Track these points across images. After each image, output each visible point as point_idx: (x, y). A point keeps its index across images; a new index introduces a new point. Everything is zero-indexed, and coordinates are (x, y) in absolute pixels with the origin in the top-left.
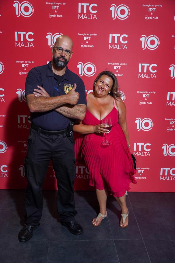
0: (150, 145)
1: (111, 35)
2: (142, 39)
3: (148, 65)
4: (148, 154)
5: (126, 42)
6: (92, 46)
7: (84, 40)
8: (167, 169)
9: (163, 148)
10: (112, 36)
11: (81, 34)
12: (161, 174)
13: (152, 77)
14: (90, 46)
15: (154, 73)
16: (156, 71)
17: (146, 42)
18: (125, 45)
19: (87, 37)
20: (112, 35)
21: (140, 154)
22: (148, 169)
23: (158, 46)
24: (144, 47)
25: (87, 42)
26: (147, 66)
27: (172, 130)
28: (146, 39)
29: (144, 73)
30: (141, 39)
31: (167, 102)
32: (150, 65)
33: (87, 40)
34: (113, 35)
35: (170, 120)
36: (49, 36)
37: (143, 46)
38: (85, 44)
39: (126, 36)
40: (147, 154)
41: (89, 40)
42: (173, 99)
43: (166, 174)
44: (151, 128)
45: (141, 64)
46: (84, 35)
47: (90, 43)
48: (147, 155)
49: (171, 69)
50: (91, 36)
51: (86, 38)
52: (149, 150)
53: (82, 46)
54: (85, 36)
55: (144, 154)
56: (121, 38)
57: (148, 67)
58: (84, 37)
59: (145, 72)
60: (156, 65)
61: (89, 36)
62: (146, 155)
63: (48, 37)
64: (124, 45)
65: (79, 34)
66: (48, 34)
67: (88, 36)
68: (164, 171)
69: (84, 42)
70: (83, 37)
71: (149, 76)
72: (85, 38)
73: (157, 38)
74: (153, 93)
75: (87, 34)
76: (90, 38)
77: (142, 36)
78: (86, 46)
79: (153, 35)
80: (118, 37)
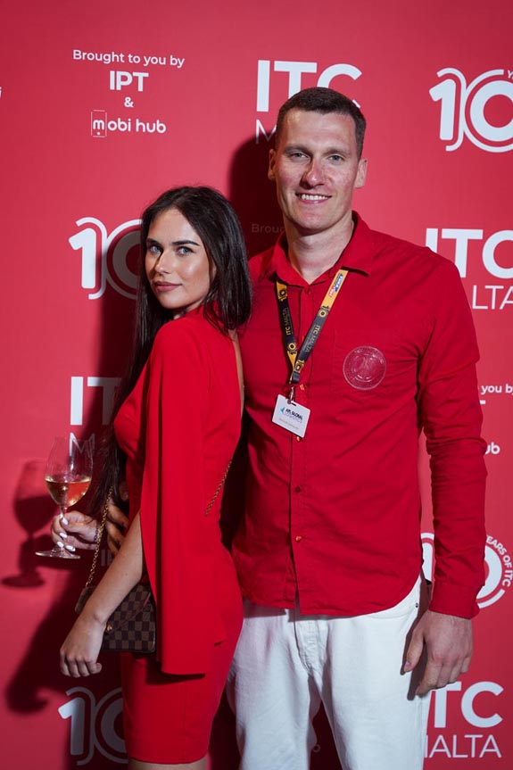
0: (496, 689)
1: (263, 67)
2: (443, 92)
3: (477, 234)
4: (490, 746)
6: (159, 127)
7: (112, 87)
10: (273, 73)
11: (92, 57)
13: (498, 303)
14: (146, 127)
15: (507, 283)
17: (462, 110)
19: (126, 74)
20: (272, 66)
21: (440, 746)
24: (450, 137)
25: (128, 103)
28: (465, 94)
30: (436, 93)
32: (486, 237)
33: (130, 90)
34: (280, 66)
37: (446, 133)
38: (117, 111)
39: (353, 72)
40: (480, 743)
41: (140, 88)
44: (502, 592)
45: (435, 231)
46: (108, 58)
47: (145, 110)
48: (485, 750)
50: (150, 69)
51: (124, 78)
52: (496, 720)
53: (98, 124)
54: (116, 66)
55: (464, 746)
56: (320, 80)
57: (475, 248)
58: (112, 73)
61: (140, 68)
62: (478, 750)
65: (78, 55)
67: (131, 68)
69: (112, 104)
70: (103, 71)
71: (484, 297)
72: (117, 81)
74: (504, 390)
75: (126, 58)
76: (144, 78)
77: (440, 74)
78: (120, 123)
79: (501, 72)
80: (303, 75)
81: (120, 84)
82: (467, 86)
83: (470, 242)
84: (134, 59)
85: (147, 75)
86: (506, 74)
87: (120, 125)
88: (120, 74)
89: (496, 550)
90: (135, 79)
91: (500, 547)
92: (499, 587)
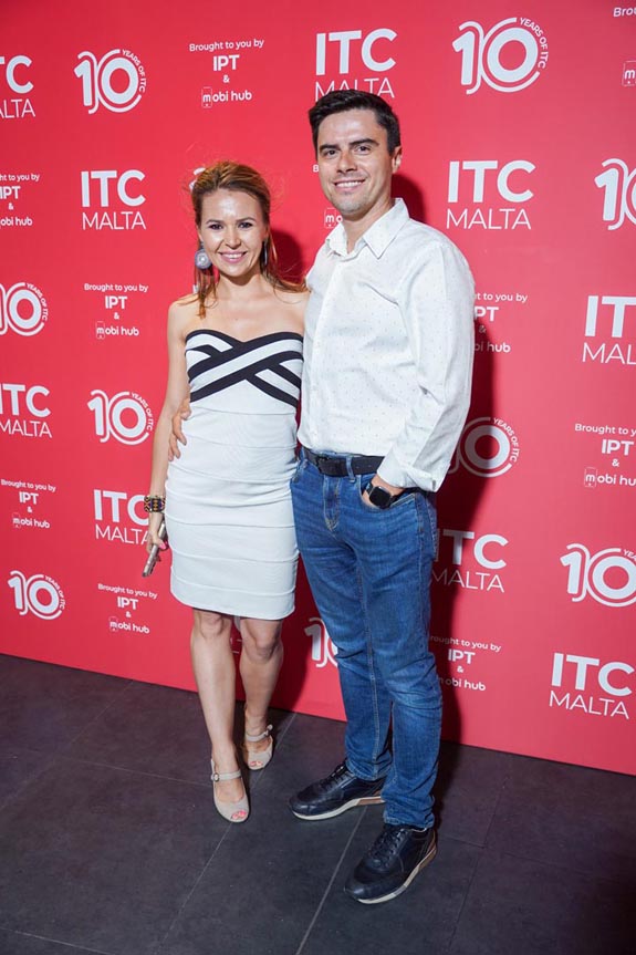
0: (503, 541)
1: (321, 38)
2: (464, 44)
3: (493, 165)
4: (496, 583)
5: (390, 64)
6: (247, 95)
7: (215, 69)
8: (583, 663)
9: (565, 560)
10: (328, 43)
11: (202, 47)
12: (557, 681)
13: (511, 224)
14: (238, 97)
15: (518, 206)
16: (527, 195)
17: (480, 57)
18: (386, 80)
19: (225, 58)
20: (327, 37)
21: (456, 578)
22: (495, 648)
23: (540, 70)
24: (469, 82)
25: (226, 79)
26: (486, 171)
27: (607, 479)
28: (483, 43)
29: (472, 207)
30: (457, 45)
31: (586, 345)
32: (501, 166)
33: (227, 70)
34: (334, 36)
35: (602, 430)
36: (87, 63)
37: (466, 79)
38: (219, 87)
39: (390, 35)
40: (488, 580)
41: (234, 67)
42: (617, 332)
43: (580, 684)
44: (508, 466)
45: (457, 163)
46: (212, 47)
47: (237, 83)
49: (607, 180)
50: (241, 51)
51: (223, 61)
52: (501, 564)
53: (206, 97)
54: (218, 52)
56: (364, 45)
57: (491, 176)
58: (215, 58)
59: (475, 200)
60: (529, 167)
61: (233, 51)
62: (486, 585)
63: (82, 70)
64: (381, 81)
65: (192, 47)
66: (80, 56)
67: (227, 52)
68: (570, 670)
69: (215, 82)
70: (209, 56)
71: (498, 219)
72: (218, 64)
73: (533, 33)
74: (514, 299)
75: (224, 46)
76: (237, 59)
77: (461, 28)
78: (221, 95)
79: (514, 20)
80: (351, 41)
81: (221, 65)
82: (485, 35)
83: (487, 171)
84: (229, 45)
85: (238, 56)
86: (519, 21)
87: (221, 97)
88: (220, 58)
89: (505, 432)
90: (231, 60)
91: (508, 429)
92: (507, 461)
